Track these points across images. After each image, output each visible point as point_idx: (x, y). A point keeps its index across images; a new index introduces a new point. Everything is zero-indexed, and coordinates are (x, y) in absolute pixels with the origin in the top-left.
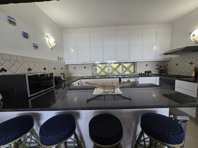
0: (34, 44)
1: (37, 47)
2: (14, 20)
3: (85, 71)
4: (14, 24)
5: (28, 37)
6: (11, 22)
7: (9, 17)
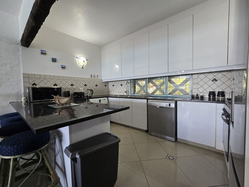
0: (62, 66)
1: (65, 68)
2: (45, 51)
3: (122, 89)
4: (45, 54)
5: (56, 61)
6: (42, 53)
7: (42, 51)
